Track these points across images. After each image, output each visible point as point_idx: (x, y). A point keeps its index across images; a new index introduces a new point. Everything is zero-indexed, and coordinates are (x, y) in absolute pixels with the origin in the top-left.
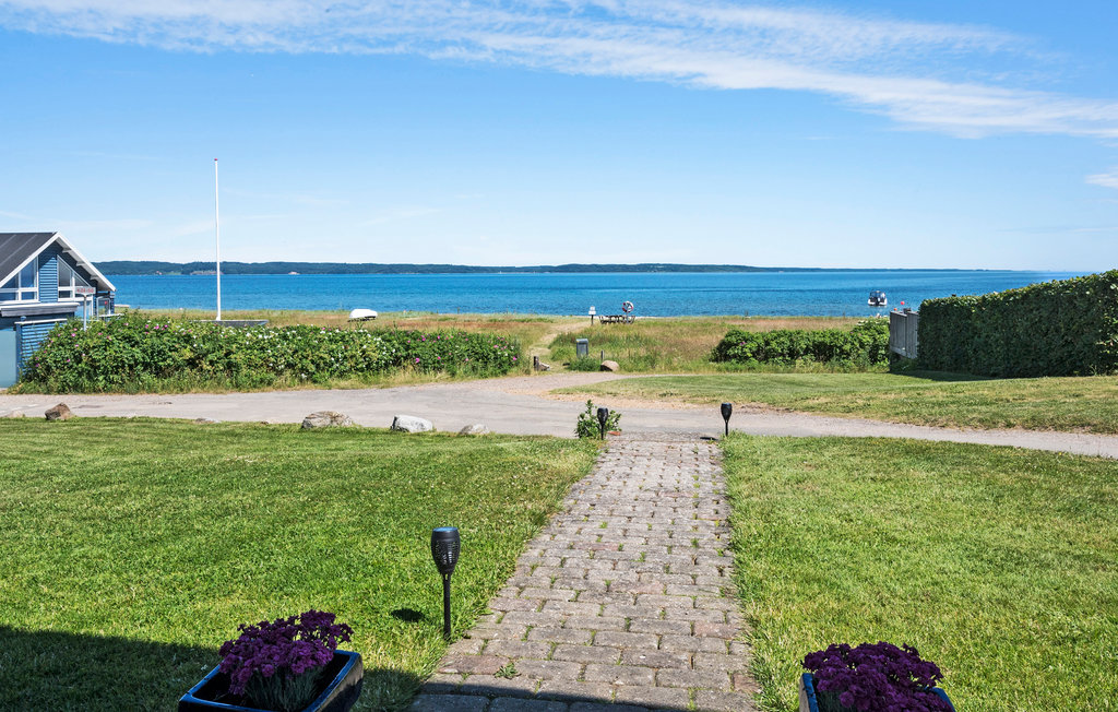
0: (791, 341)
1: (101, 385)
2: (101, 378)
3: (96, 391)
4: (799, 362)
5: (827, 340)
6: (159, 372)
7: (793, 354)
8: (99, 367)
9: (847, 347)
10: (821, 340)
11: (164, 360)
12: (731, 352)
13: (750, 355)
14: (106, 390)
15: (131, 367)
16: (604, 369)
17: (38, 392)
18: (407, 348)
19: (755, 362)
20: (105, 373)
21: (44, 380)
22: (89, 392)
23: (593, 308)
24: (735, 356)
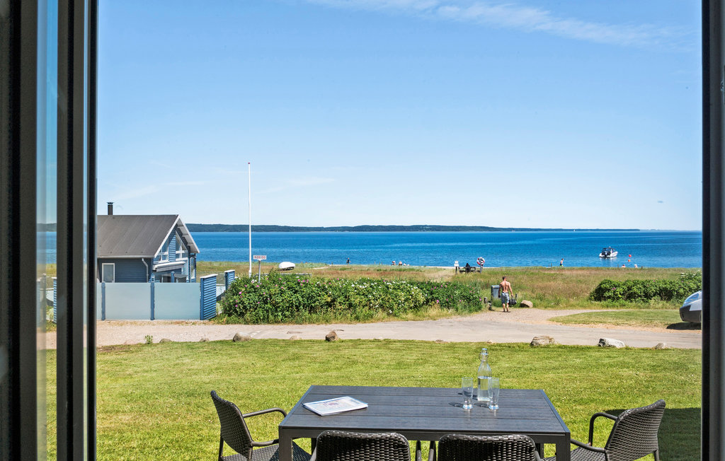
0: (644, 287)
1: (280, 318)
2: (280, 314)
3: (277, 322)
4: (652, 302)
5: (668, 286)
6: (312, 310)
7: (648, 296)
8: (279, 307)
9: (681, 291)
10: (664, 286)
11: (315, 302)
12: (607, 294)
13: (620, 296)
14: (282, 321)
15: (297, 307)
16: (523, 306)
17: (240, 323)
18: (432, 293)
19: (622, 301)
20: (281, 311)
21: (242, 315)
22: (273, 323)
23: (457, 262)
24: (609, 297)
